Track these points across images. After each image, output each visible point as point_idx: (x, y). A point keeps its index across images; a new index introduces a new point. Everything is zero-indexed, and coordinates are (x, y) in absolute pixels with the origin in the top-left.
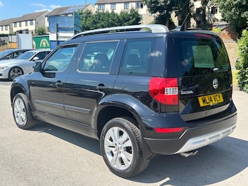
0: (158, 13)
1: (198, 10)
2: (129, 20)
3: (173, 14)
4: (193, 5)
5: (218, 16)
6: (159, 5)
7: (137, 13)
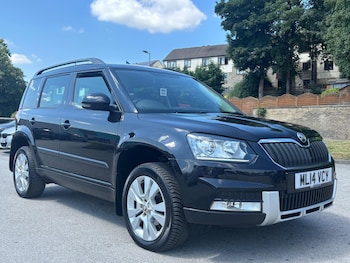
0: (248, 70)
1: (306, 65)
2: (208, 78)
3: (270, 71)
4: (298, 58)
5: (335, 72)
6: (250, 59)
7: (218, 70)
